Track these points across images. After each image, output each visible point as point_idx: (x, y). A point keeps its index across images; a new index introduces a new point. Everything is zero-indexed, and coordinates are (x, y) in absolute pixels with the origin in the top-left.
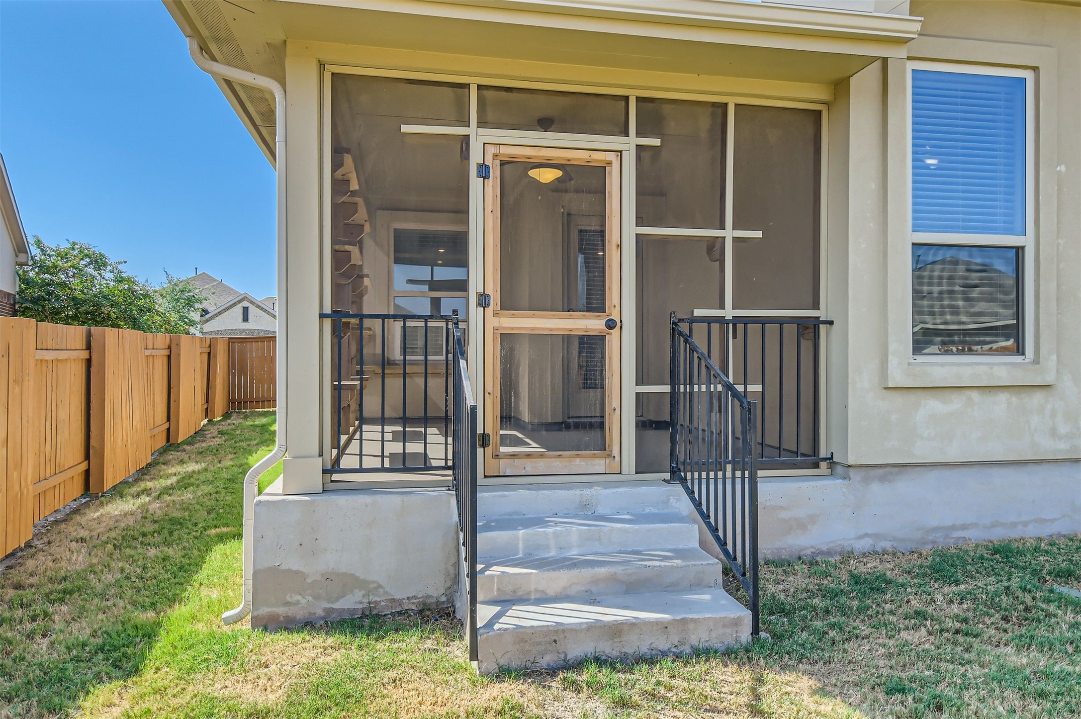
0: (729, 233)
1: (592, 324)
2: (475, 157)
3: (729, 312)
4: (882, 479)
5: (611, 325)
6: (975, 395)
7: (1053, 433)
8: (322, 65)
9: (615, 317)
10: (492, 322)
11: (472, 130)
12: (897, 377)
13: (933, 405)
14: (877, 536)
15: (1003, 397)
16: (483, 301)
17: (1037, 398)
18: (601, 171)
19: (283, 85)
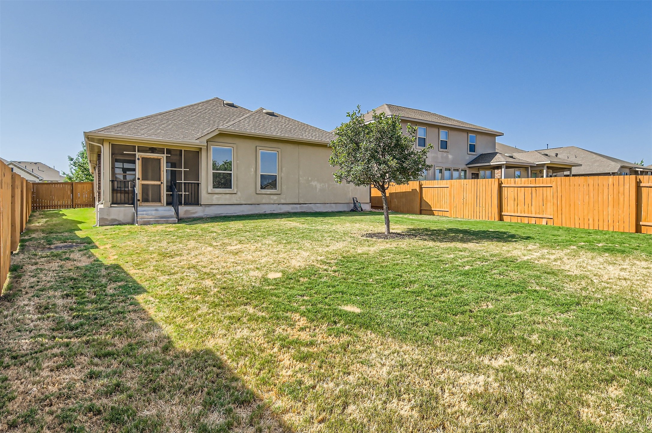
0: (183, 169)
1: (159, 183)
2: (137, 157)
3: (183, 181)
4: (208, 207)
5: (162, 183)
6: (223, 194)
7: (237, 200)
8: (110, 143)
9: (163, 182)
10: (140, 182)
11: (136, 153)
12: (210, 191)
13: (216, 196)
14: (208, 215)
15: (228, 195)
16: (139, 179)
17: (234, 195)
18: (160, 160)
19: (103, 145)
